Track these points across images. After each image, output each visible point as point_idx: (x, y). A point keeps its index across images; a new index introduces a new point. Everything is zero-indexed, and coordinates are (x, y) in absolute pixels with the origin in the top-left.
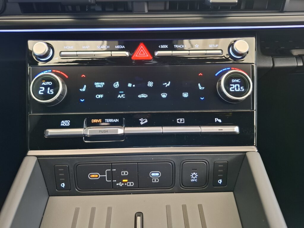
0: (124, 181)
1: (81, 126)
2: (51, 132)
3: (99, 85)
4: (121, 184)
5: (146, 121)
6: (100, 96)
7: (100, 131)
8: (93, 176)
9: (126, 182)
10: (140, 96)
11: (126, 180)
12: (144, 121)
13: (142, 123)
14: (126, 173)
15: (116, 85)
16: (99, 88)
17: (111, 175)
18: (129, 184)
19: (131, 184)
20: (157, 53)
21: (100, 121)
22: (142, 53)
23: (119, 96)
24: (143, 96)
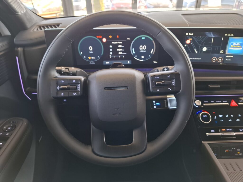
0: (238, 153)
1: (219, 132)
2: (208, 134)
3: (221, 116)
4: (237, 154)
5: (242, 130)
6: (222, 120)
7: (228, 134)
8: (227, 151)
9: (239, 154)
10: (237, 120)
11: (239, 153)
12: (241, 130)
13: (241, 131)
14: (239, 150)
15: (227, 116)
16: (221, 117)
17: (234, 151)
18: (240, 154)
19: (241, 154)
20: (239, 104)
21: (225, 130)
22: (234, 104)
23: (229, 120)
24: (238, 120)
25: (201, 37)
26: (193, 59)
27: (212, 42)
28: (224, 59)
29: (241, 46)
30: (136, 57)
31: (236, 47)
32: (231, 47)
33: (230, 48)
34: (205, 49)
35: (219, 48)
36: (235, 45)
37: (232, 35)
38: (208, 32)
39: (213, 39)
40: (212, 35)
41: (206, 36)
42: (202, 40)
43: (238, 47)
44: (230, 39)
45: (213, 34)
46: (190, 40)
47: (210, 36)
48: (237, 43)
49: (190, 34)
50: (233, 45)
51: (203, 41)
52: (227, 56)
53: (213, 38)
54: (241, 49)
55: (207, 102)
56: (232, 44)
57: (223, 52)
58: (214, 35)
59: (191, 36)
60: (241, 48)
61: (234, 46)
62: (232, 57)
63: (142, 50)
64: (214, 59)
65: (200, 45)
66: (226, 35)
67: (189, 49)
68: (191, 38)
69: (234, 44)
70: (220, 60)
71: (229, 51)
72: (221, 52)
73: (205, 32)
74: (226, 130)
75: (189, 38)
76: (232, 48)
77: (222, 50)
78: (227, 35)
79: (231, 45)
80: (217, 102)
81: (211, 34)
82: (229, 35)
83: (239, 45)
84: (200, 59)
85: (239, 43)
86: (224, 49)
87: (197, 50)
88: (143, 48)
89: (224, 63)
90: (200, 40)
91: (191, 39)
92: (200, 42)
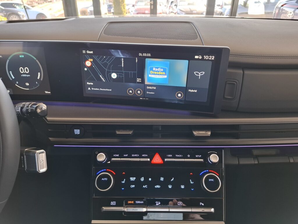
1: (122, 206)
2: (104, 209)
3: (132, 179)
6: (133, 186)
10: (156, 187)
15: (142, 179)
20: (166, 160)
21: (133, 202)
22: (157, 159)
23: (144, 186)
24: (158, 186)
25: (105, 57)
26: (101, 89)
27: (123, 66)
28: (144, 92)
29: (164, 73)
30: (17, 84)
31: (158, 75)
32: (151, 73)
33: (150, 76)
34: (114, 76)
35: (134, 74)
36: (156, 71)
37: (149, 55)
38: (113, 49)
39: (123, 61)
40: (120, 55)
41: (112, 55)
42: (107, 61)
43: (161, 75)
44: (148, 60)
45: (122, 53)
46: (91, 62)
47: (118, 56)
48: (158, 68)
49: (88, 52)
50: (153, 71)
51: (109, 63)
52: (148, 88)
53: (123, 59)
54: (166, 77)
55: (118, 155)
56: (151, 69)
57: (140, 81)
58: (123, 55)
59: (91, 56)
60: (165, 75)
61: (155, 73)
62: (155, 88)
63: (24, 74)
64: (131, 91)
65: (106, 70)
66: (140, 54)
67: (92, 75)
68: (91, 58)
69: (154, 69)
70: (139, 92)
71: (150, 79)
72: (138, 81)
73: (110, 50)
74: (135, 202)
75: (89, 58)
76: (153, 75)
77: (139, 78)
78: (142, 54)
79: (151, 71)
80: (133, 155)
81: (118, 52)
82: (145, 55)
83: (161, 72)
84: (111, 90)
85: (161, 68)
86: (142, 76)
87: (104, 77)
88: (24, 71)
89: (146, 98)
90: (105, 62)
91: (92, 60)
92: (105, 65)
